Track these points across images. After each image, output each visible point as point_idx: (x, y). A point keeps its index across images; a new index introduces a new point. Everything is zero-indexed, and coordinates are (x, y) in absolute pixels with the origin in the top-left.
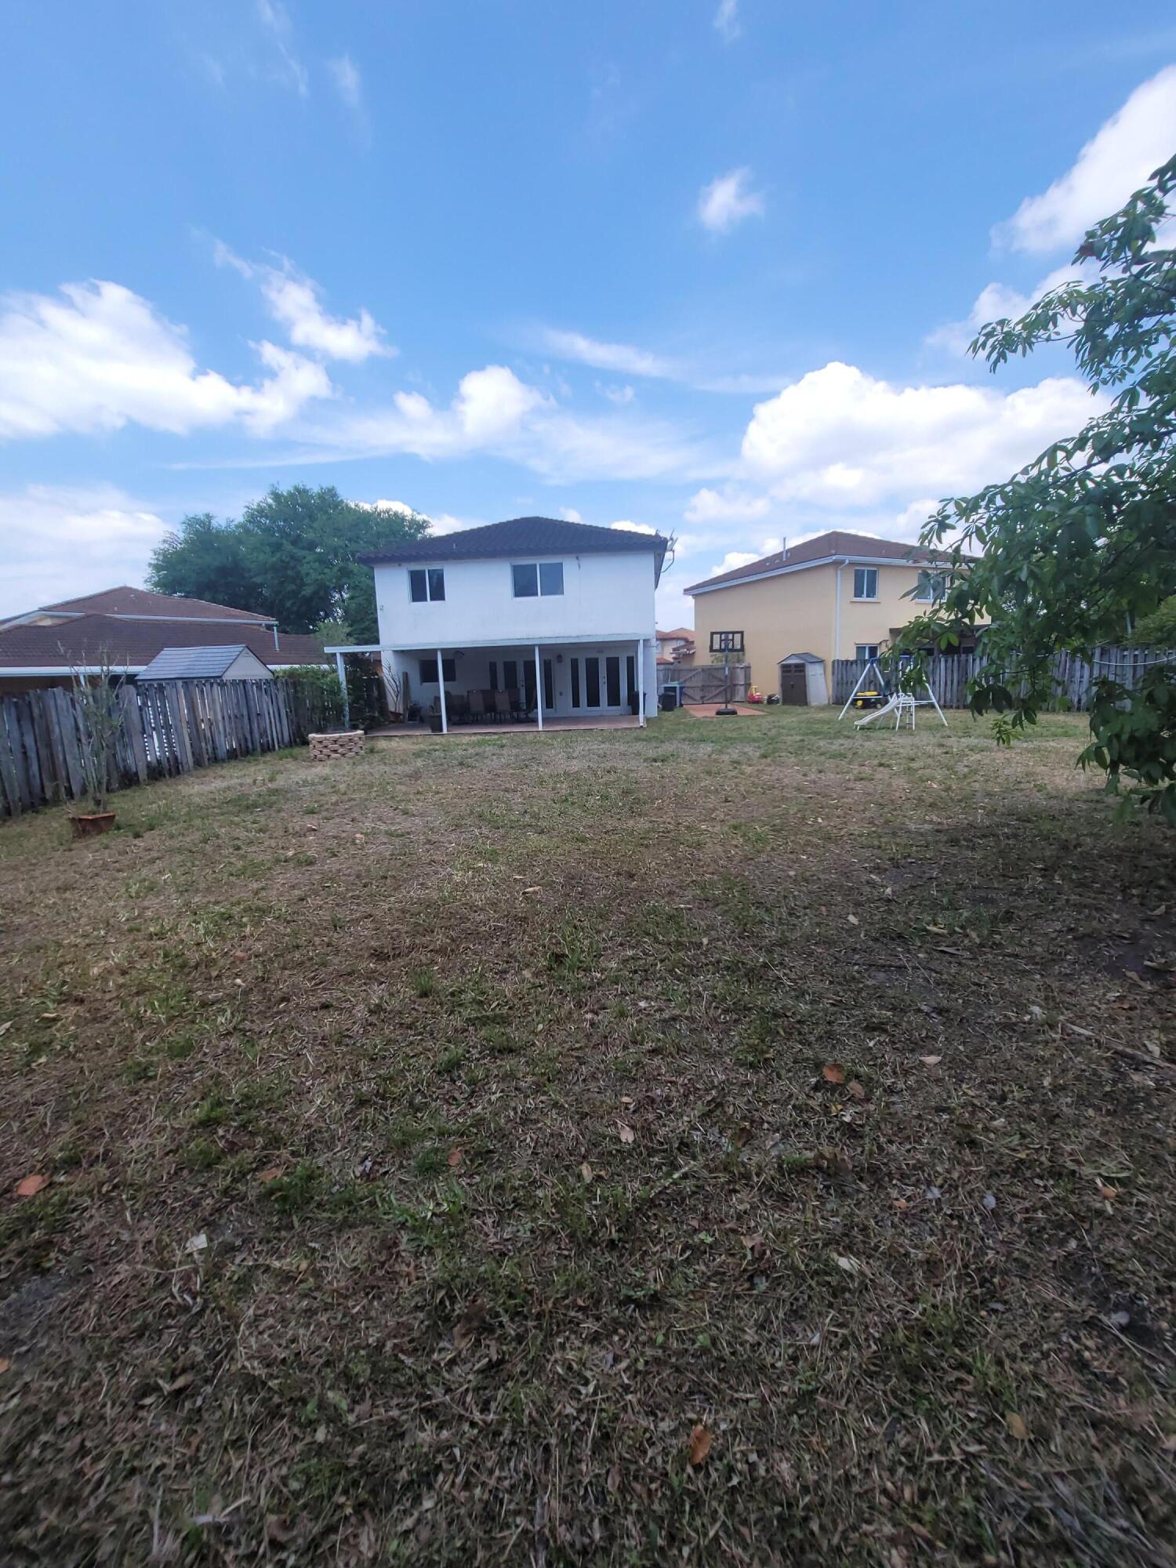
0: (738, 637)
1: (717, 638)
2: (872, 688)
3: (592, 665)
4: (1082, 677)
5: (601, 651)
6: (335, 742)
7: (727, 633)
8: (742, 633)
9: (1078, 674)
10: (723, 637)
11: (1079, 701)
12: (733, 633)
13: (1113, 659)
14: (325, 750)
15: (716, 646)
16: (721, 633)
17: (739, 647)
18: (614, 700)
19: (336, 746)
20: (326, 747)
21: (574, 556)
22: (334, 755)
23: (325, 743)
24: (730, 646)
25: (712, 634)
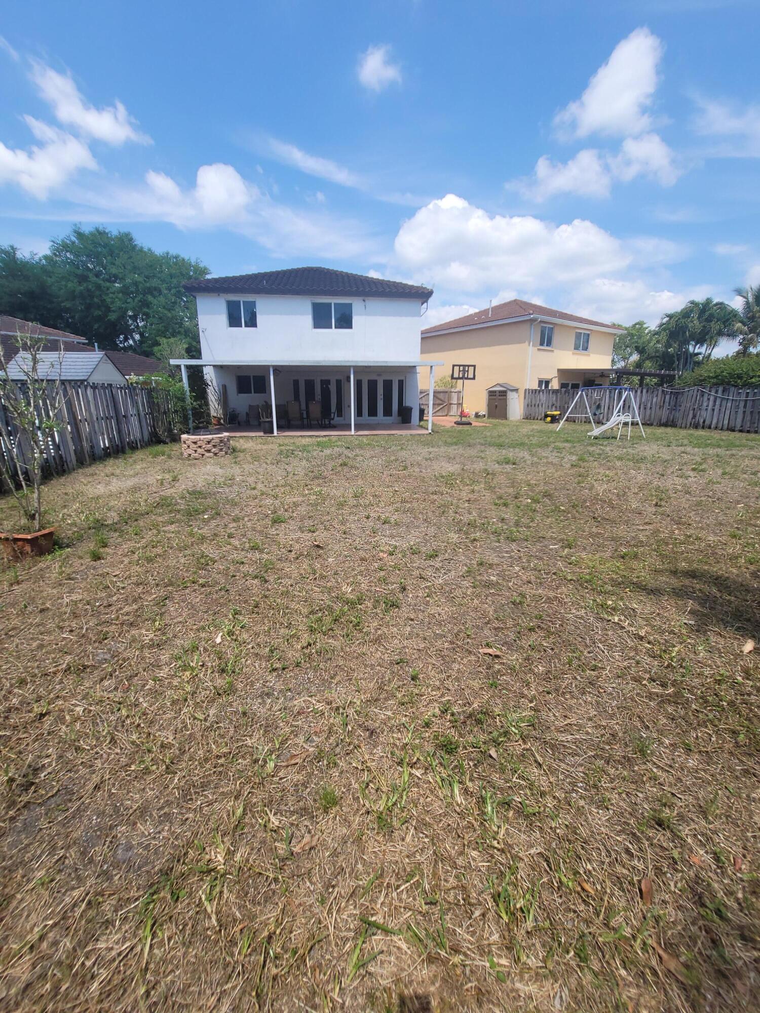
0: (471, 369)
1: (456, 369)
2: (554, 408)
3: (373, 385)
4: (708, 406)
5: (379, 375)
6: (209, 442)
7: (464, 366)
8: (474, 366)
9: (705, 404)
10: (461, 368)
11: (704, 422)
12: (469, 366)
13: (731, 394)
14: (199, 450)
15: (456, 375)
16: (460, 366)
17: (472, 377)
18: (388, 412)
19: (209, 446)
20: (200, 447)
21: (361, 298)
22: (207, 454)
23: (199, 443)
24: (466, 376)
25: (454, 366)
